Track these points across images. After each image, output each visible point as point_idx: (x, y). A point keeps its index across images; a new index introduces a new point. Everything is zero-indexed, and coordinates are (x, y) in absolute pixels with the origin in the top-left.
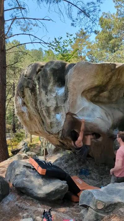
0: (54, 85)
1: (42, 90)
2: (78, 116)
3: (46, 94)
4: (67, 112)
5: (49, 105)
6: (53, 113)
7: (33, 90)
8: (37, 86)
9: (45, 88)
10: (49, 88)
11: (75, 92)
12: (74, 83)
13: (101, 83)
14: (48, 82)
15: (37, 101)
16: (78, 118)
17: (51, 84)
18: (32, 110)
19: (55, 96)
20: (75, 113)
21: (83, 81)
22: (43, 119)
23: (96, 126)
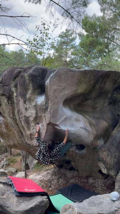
0: (33, 93)
1: (20, 98)
2: (60, 126)
3: (25, 102)
4: (48, 122)
5: (28, 114)
6: (32, 124)
7: (10, 98)
8: (15, 94)
9: (24, 96)
10: (28, 96)
11: (56, 101)
12: (55, 91)
13: (83, 91)
14: (26, 90)
15: (15, 110)
16: (60, 128)
17: (30, 92)
18: (9, 120)
19: (34, 105)
20: (57, 123)
21: (64, 89)
22: (22, 130)
23: (79, 136)
